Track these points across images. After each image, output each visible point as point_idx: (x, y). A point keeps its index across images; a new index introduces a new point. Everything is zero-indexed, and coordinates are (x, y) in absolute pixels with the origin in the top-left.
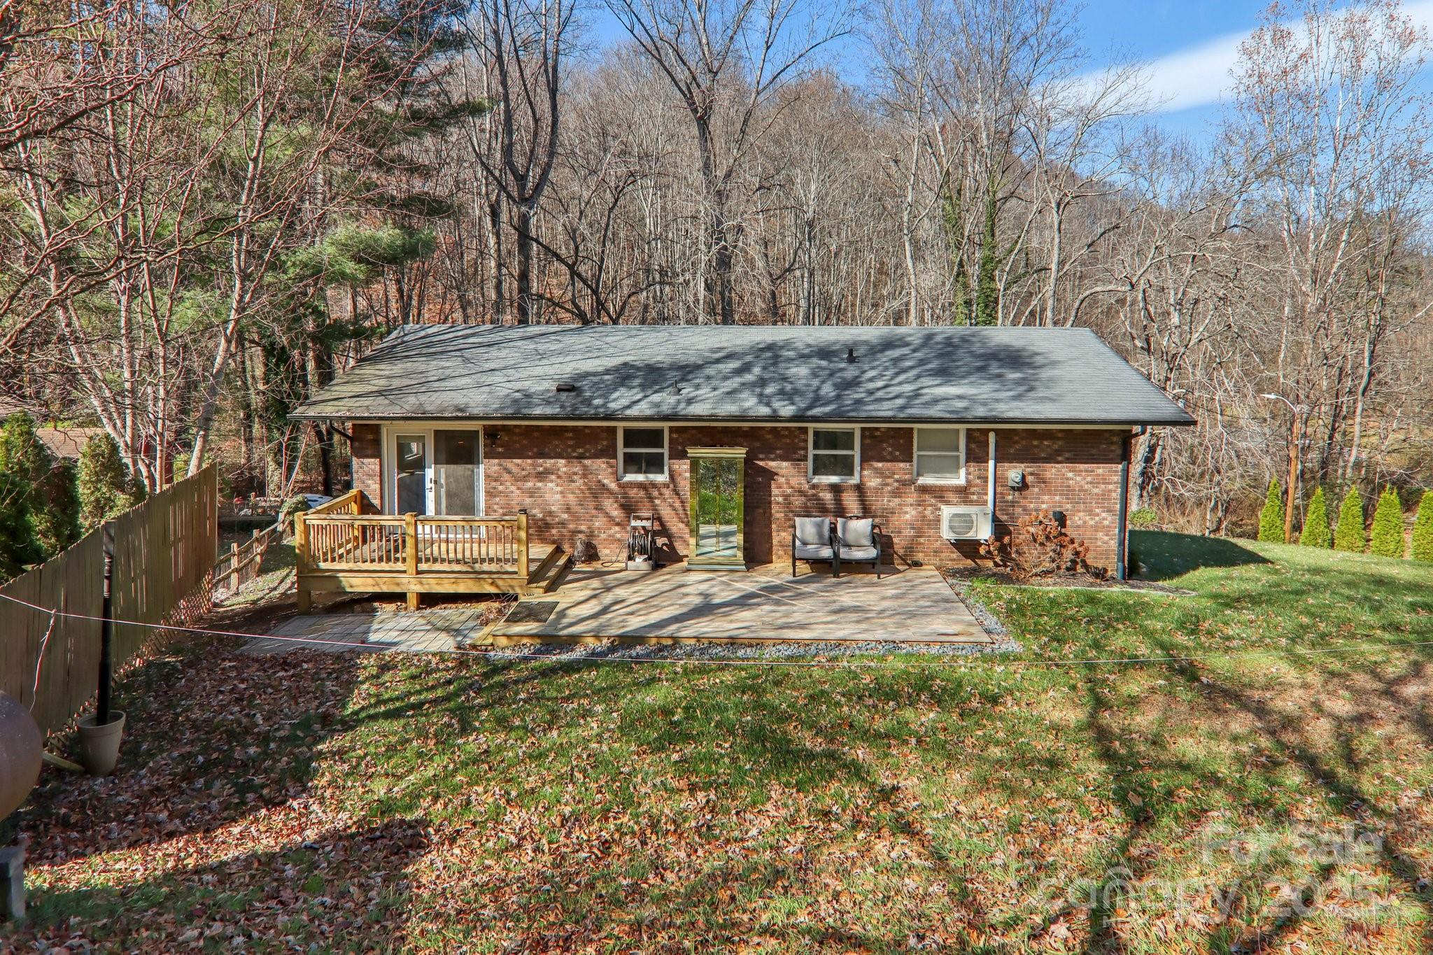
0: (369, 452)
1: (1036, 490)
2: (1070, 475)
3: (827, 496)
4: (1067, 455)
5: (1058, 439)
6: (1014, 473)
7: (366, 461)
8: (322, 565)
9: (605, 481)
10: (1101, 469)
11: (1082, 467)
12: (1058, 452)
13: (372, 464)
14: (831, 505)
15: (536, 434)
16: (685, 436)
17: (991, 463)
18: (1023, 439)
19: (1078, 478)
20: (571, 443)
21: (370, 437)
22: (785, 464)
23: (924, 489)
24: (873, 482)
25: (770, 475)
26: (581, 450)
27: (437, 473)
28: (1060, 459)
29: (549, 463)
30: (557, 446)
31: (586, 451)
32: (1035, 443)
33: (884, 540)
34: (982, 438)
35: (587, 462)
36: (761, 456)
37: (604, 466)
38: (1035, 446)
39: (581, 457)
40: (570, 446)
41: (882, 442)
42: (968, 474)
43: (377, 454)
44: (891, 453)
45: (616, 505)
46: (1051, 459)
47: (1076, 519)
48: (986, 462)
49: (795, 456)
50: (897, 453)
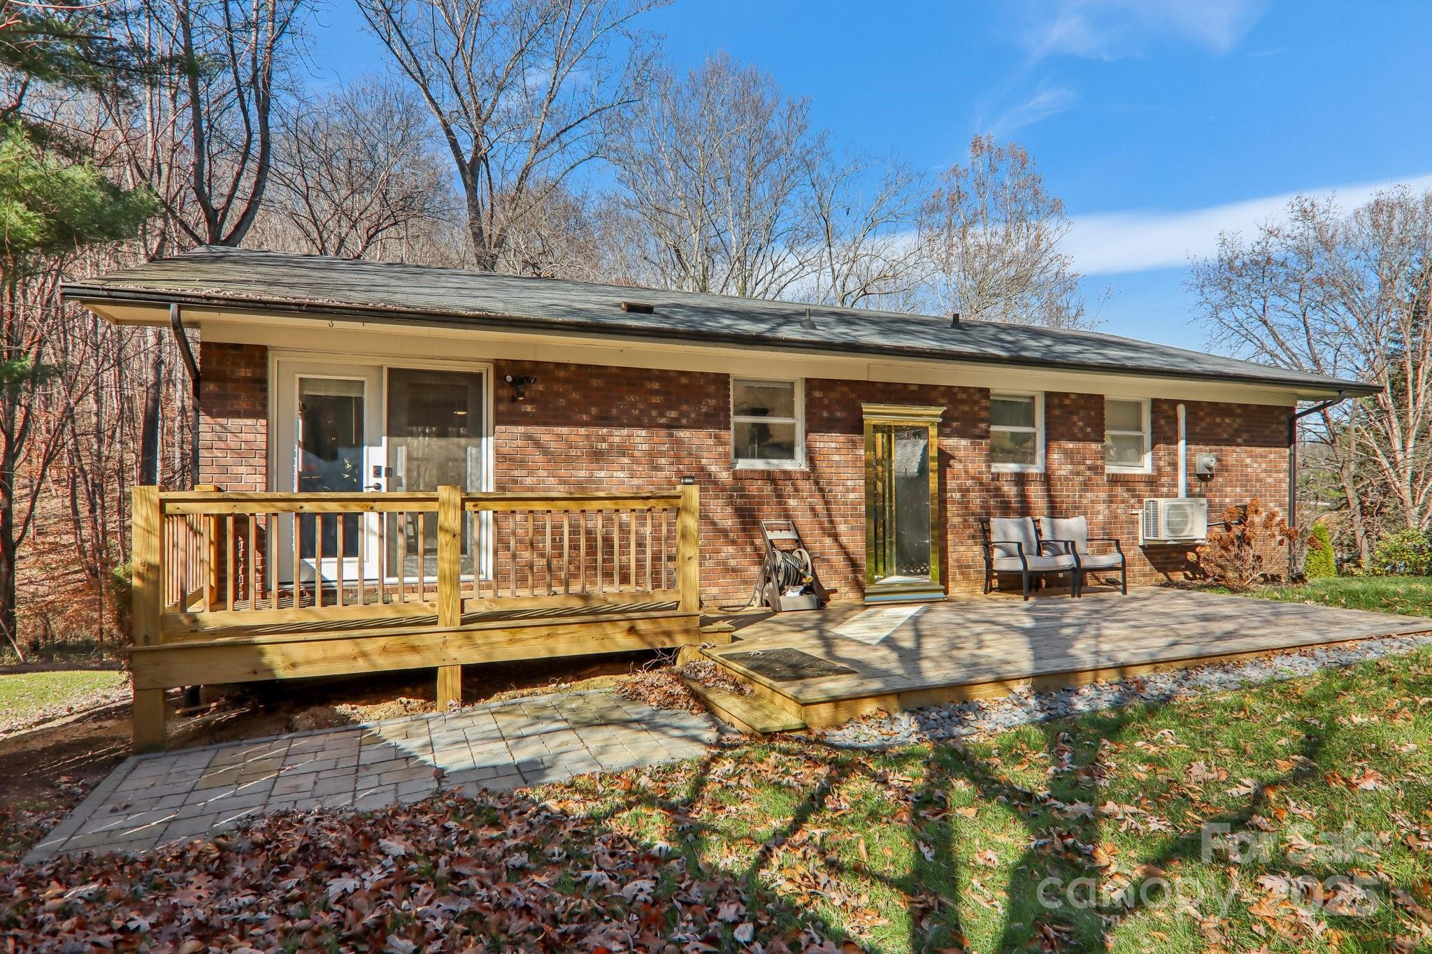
0: (242, 405)
1: (1220, 479)
2: (1248, 461)
3: (1010, 490)
4: (1245, 436)
5: (1239, 416)
6: (1206, 458)
7: (233, 423)
8: (212, 620)
9: (713, 468)
10: (1282, 450)
11: (1258, 450)
12: (1237, 433)
13: (248, 430)
14: (1014, 500)
15: (595, 383)
16: (833, 395)
17: (1182, 443)
18: (1208, 414)
19: (1255, 465)
20: (656, 400)
21: (244, 372)
22: (964, 442)
23: (1115, 480)
24: (1063, 470)
26: (673, 414)
27: (391, 455)
28: (1239, 440)
29: (618, 435)
30: (633, 405)
31: (682, 415)
32: (1218, 420)
34: (1171, 413)
35: (683, 434)
37: (711, 442)
38: (1219, 425)
39: (673, 425)
40: (655, 406)
41: (1072, 413)
42: (1155, 459)
43: (259, 411)
44: (1082, 429)
45: (729, 510)
46: (1231, 442)
48: (1176, 443)
49: (977, 432)
50: (1089, 430)
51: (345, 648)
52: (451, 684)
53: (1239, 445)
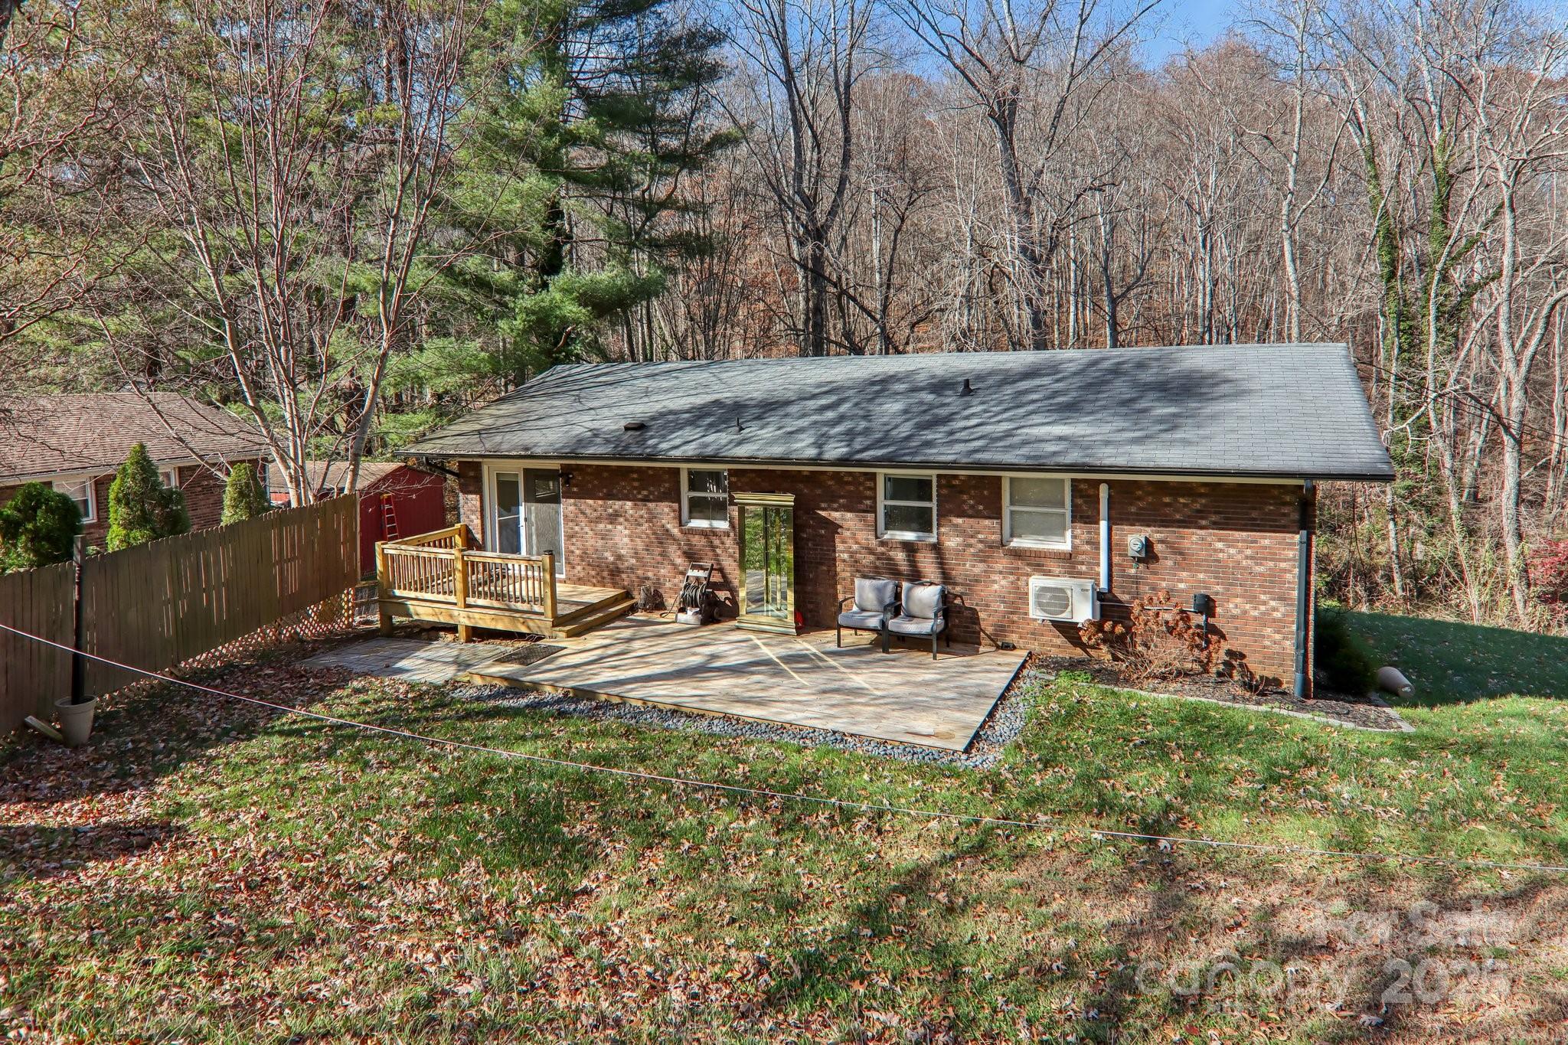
0: (472, 488)
1: (1170, 563)
2: (1220, 545)
3: (900, 556)
4: (1214, 518)
5: (1201, 495)
6: (1134, 539)
7: (470, 496)
8: (397, 592)
9: (669, 526)
10: (1267, 540)
11: (1238, 535)
12: (1201, 513)
13: (474, 500)
14: (904, 567)
15: (605, 475)
16: (744, 480)
17: (1103, 525)
18: (1150, 494)
19: (1232, 551)
20: (636, 484)
21: (472, 474)
22: (849, 515)
23: (1018, 554)
24: (952, 542)
25: (834, 528)
26: (645, 493)
27: (528, 511)
28: (1204, 522)
29: (617, 504)
30: (624, 488)
31: (651, 493)
32: (1167, 500)
33: (967, 613)
34: (1091, 492)
35: (651, 505)
36: (823, 505)
37: (666, 510)
38: (1167, 505)
39: (646, 500)
40: (635, 488)
41: (962, 492)
42: (1074, 537)
43: (479, 491)
44: (972, 507)
45: (679, 553)
46: (1189, 522)
47: (1229, 608)
48: (1097, 522)
49: (862, 507)
50: (981, 507)
51: (430, 611)
52: (462, 634)
53: (1202, 528)
